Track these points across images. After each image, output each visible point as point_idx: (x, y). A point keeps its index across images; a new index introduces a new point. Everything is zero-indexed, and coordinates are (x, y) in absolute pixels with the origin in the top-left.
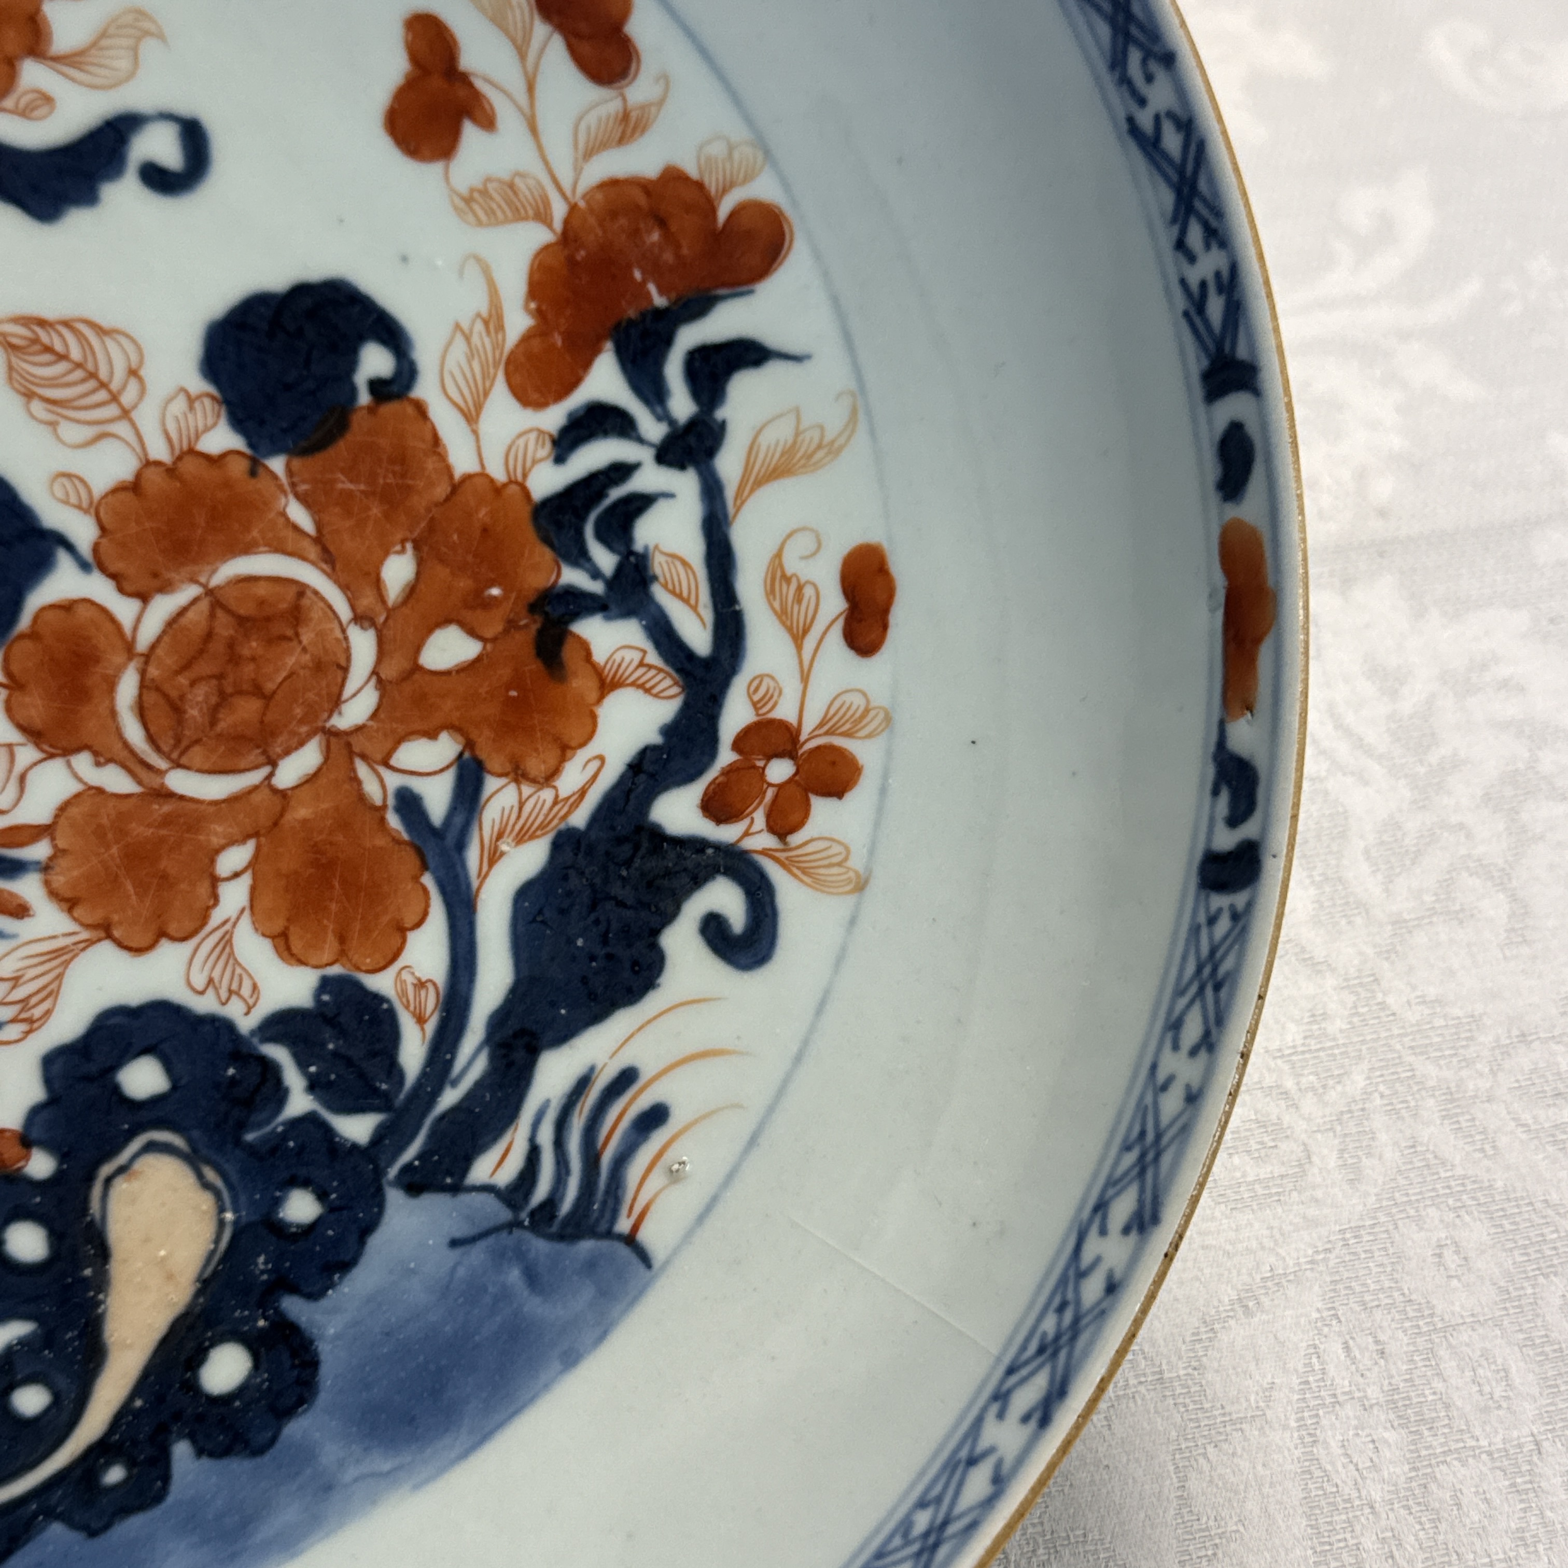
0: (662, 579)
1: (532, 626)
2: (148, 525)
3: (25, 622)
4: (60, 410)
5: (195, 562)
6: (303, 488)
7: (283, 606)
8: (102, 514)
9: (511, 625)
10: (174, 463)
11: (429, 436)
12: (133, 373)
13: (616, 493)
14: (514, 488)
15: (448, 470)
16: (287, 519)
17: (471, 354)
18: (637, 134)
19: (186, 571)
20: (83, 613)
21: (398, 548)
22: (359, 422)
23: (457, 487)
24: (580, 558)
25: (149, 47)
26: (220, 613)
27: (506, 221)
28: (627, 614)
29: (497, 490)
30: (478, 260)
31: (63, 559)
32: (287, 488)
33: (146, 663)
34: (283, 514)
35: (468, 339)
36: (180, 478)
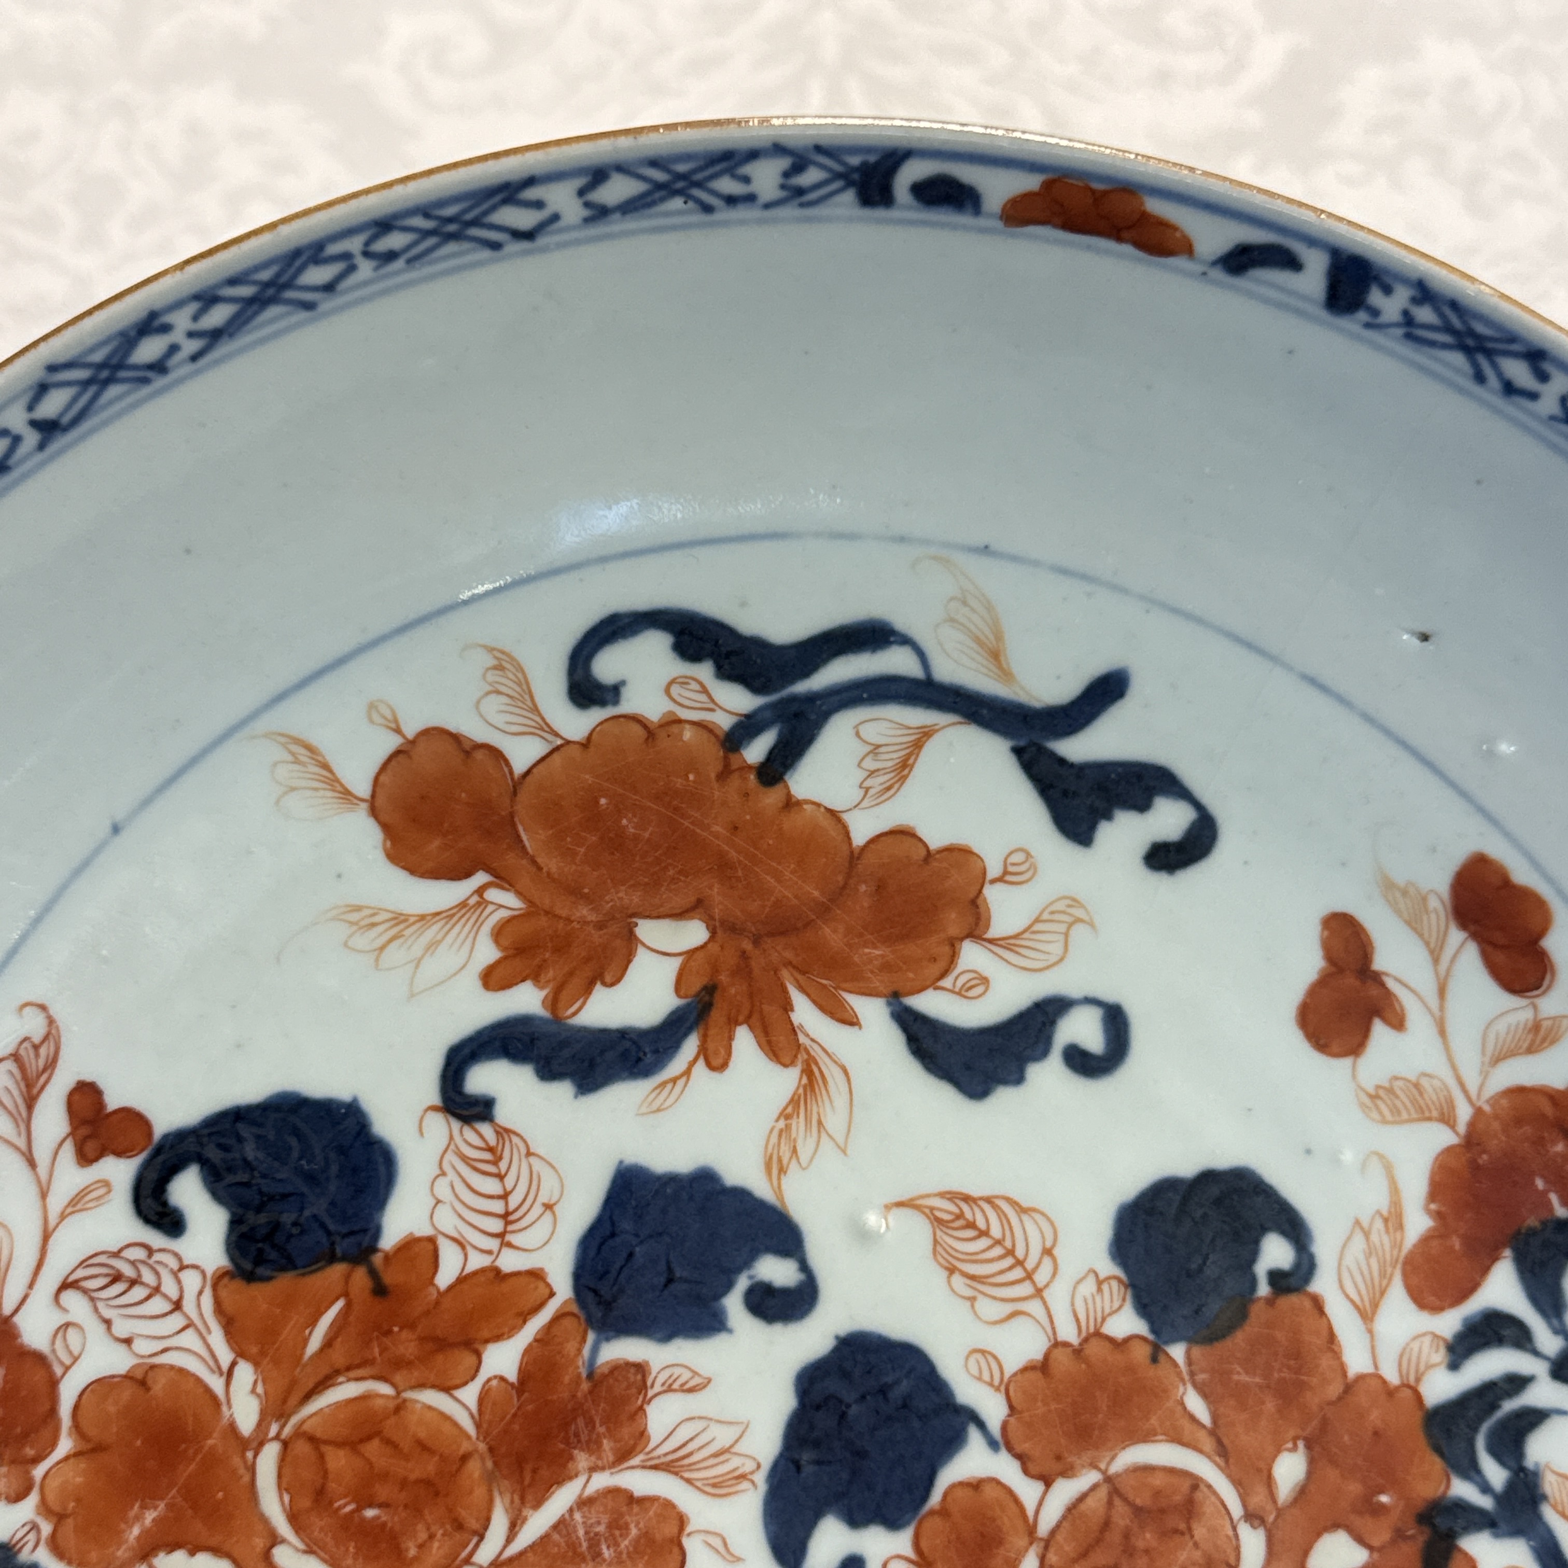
0: (1552, 1500)
1: (1420, 1537)
2: (1053, 1406)
3: (936, 1498)
4: (979, 1287)
5: (1097, 1447)
6: (1201, 1377)
7: (1178, 1498)
8: (1012, 1393)
9: (1399, 1535)
10: (1081, 1344)
11: (1325, 1333)
12: (1048, 1252)
13: (1509, 1406)
14: (1407, 1393)
15: (1343, 1369)
16: (1185, 1408)
17: (1370, 1252)
18: (1546, 1045)
19: (1086, 1457)
20: (989, 1492)
21: (1290, 1445)
22: (1257, 1312)
23: (1349, 1388)
24: (1471, 1471)
25: (1079, 933)
26: (1117, 1502)
27: (1411, 1121)
28: (1516, 1532)
29: (1390, 1392)
30: (1381, 1157)
31: (974, 1437)
32: (1187, 1377)
33: (1046, 1548)
34: (1182, 1404)
35: (1367, 1234)
36: (1086, 1361)
